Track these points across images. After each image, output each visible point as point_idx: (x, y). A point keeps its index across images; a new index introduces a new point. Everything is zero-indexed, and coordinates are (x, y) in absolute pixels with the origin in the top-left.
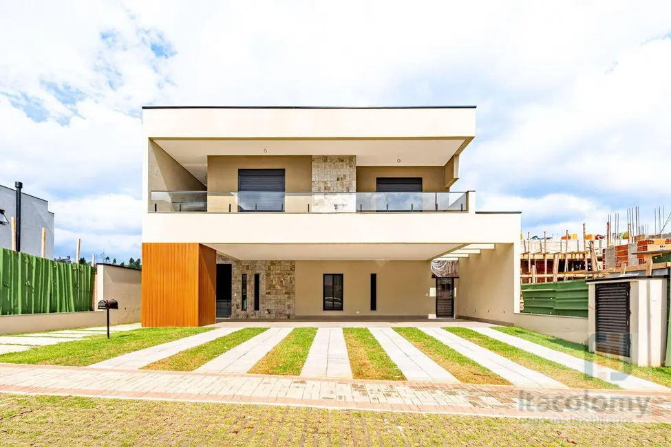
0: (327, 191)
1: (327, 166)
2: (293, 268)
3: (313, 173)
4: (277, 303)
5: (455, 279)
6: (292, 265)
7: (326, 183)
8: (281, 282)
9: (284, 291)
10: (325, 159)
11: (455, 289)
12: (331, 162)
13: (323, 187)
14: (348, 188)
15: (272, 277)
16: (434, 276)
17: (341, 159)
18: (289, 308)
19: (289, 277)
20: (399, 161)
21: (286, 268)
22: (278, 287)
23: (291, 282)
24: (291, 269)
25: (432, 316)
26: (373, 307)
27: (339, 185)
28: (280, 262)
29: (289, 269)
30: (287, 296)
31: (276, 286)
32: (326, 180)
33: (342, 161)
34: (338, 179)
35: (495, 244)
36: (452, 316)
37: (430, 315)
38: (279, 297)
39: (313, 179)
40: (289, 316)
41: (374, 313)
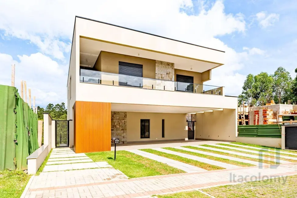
0: (162, 79)
1: (162, 67)
2: (125, 116)
3: (156, 69)
4: (117, 135)
5: (195, 122)
6: (125, 114)
7: (162, 75)
8: (120, 124)
9: (121, 129)
10: (161, 63)
11: (195, 126)
12: (164, 65)
13: (160, 77)
14: (171, 79)
15: (114, 121)
16: (187, 121)
17: (168, 64)
18: (124, 137)
19: (123, 121)
20: (191, 69)
21: (122, 116)
22: (118, 126)
23: (125, 124)
24: (125, 117)
25: (187, 139)
26: (163, 136)
27: (167, 77)
28: (118, 112)
29: (124, 116)
30: (122, 131)
31: (117, 126)
32: (162, 73)
33: (168, 65)
34: (167, 74)
35: (223, 109)
36: (193, 138)
37: (186, 139)
38: (118, 132)
39: (156, 72)
40: (123, 142)
41: (163, 139)
